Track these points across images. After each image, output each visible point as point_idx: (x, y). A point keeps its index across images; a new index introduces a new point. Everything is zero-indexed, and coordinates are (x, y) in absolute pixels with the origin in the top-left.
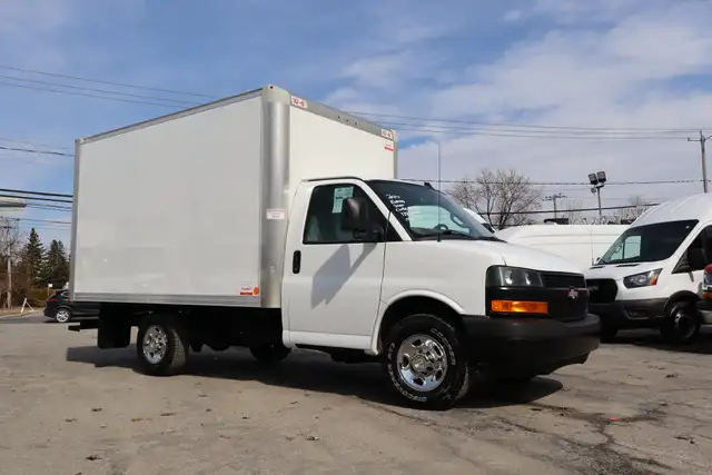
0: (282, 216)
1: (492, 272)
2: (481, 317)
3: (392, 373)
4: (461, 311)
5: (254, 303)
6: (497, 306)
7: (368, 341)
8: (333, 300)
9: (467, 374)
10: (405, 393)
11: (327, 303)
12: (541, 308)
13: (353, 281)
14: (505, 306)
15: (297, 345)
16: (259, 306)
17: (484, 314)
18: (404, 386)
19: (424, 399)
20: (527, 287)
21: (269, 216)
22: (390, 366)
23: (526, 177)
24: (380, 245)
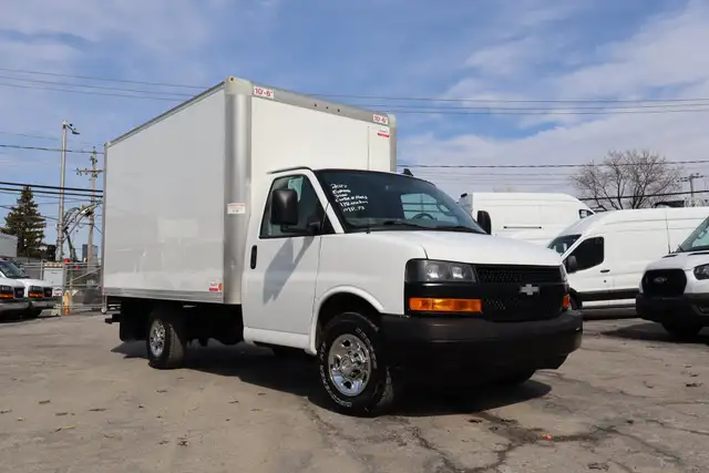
0: (242, 211)
1: (413, 266)
2: (398, 316)
3: (323, 375)
4: (381, 308)
5: (218, 299)
6: (417, 304)
7: (307, 341)
8: (280, 296)
9: (388, 380)
10: (334, 397)
11: (275, 298)
12: (474, 306)
13: (295, 276)
14: (425, 304)
15: (255, 342)
16: (222, 302)
17: (403, 313)
18: (334, 389)
19: (349, 404)
20: (458, 282)
21: (230, 211)
22: (322, 367)
23: (661, 158)
24: (317, 238)
